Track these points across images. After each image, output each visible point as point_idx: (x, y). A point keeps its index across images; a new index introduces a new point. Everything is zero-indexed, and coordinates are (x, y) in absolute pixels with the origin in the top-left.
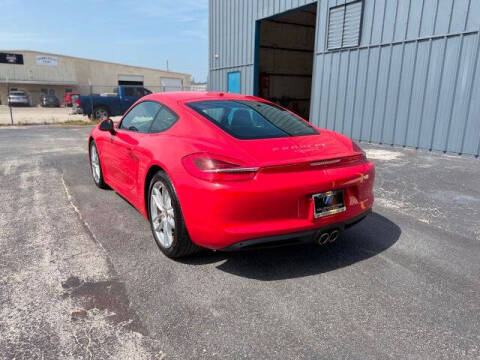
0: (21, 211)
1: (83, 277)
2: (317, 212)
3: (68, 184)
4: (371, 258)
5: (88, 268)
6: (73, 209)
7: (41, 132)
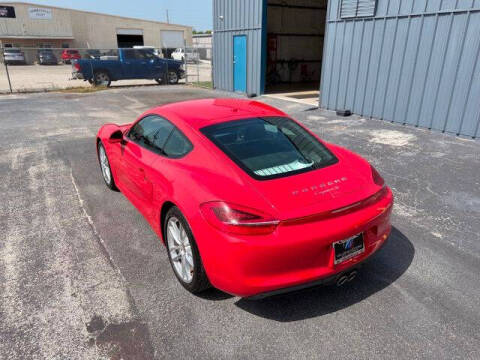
0: (36, 222)
1: (106, 316)
2: (337, 258)
3: (78, 183)
4: (386, 289)
5: (110, 303)
6: (87, 219)
7: (42, 105)
